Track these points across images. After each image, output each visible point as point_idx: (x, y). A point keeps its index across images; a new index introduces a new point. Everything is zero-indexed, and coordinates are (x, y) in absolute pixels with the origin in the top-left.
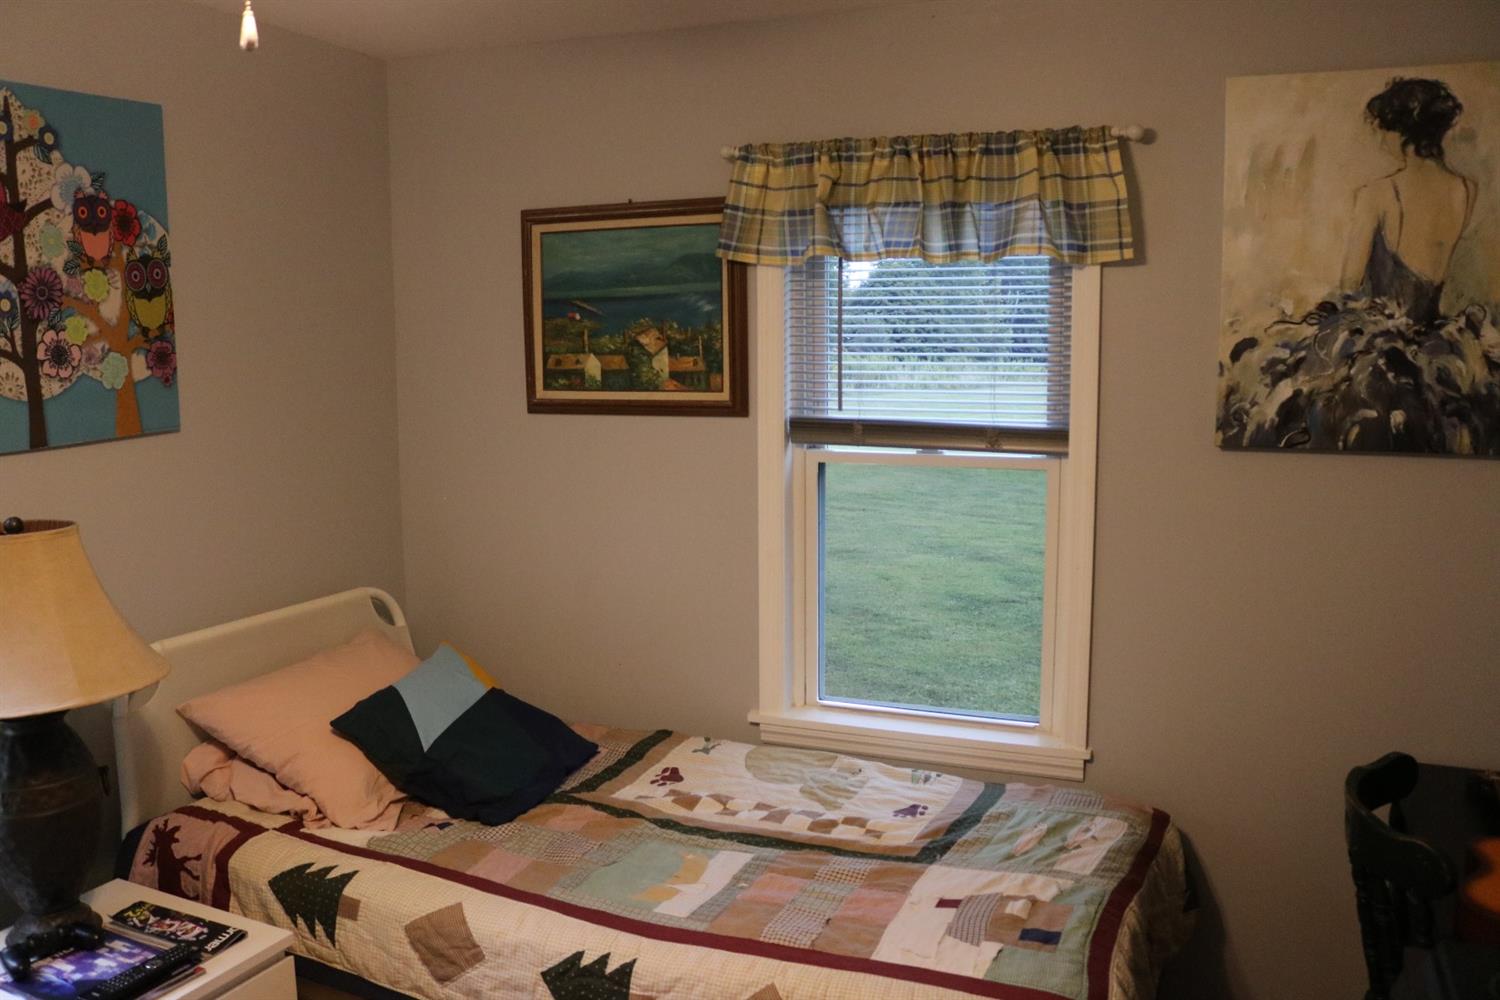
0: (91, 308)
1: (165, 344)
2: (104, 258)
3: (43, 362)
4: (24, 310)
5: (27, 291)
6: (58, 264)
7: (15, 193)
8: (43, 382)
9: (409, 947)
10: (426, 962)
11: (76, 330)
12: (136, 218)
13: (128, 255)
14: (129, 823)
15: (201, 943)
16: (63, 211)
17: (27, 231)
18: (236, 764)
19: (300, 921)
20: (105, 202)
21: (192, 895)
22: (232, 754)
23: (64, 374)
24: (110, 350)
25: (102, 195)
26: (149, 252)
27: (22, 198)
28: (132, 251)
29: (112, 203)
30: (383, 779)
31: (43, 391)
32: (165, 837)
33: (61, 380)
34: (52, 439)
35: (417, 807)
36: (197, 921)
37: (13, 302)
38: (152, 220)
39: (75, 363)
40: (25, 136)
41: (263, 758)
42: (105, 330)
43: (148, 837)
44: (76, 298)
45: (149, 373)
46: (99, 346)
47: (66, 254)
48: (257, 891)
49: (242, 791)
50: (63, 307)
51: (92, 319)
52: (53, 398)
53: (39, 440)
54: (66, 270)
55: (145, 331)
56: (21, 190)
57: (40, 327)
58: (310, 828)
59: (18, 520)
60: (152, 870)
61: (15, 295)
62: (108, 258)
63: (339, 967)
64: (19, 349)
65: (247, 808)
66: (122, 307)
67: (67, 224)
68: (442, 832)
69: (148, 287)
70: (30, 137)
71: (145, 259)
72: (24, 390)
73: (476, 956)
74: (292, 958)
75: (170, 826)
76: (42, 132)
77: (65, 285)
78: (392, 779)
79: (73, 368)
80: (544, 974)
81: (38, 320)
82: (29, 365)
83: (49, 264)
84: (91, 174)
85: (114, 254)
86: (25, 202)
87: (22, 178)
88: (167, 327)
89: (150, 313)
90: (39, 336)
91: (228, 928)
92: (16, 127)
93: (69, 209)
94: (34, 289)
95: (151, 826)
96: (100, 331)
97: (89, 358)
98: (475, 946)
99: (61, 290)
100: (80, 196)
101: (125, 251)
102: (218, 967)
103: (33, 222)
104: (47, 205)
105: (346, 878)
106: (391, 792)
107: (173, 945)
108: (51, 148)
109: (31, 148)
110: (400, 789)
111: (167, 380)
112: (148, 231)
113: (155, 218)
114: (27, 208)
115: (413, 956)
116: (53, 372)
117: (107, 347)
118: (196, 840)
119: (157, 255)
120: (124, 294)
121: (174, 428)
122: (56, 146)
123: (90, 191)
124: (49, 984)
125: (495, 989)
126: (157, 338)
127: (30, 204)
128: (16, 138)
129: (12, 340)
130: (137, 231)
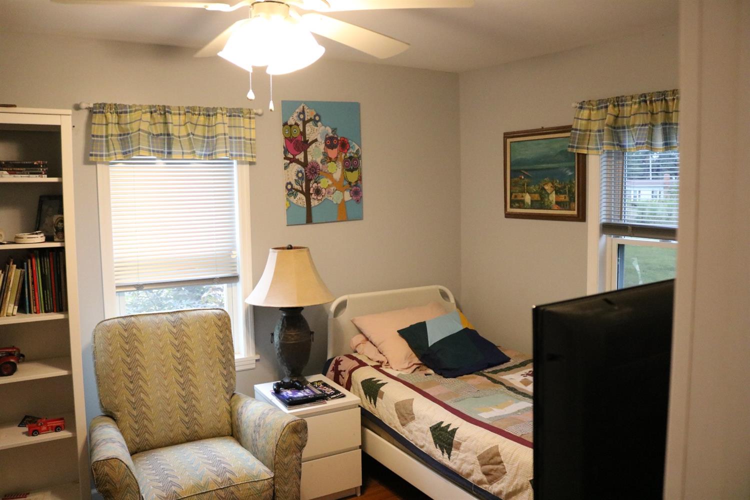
0: (330, 175)
1: (357, 188)
2: (335, 158)
3: (312, 194)
4: (306, 176)
5: (308, 170)
6: (319, 160)
7: (305, 137)
8: (311, 201)
9: (395, 411)
10: (399, 418)
11: (324, 183)
12: (348, 143)
13: (344, 156)
14: (329, 357)
15: (330, 395)
16: (321, 142)
17: (308, 150)
18: (368, 342)
19: (368, 397)
20: (337, 138)
21: (342, 384)
22: (367, 339)
23: (319, 198)
24: (336, 190)
25: (335, 136)
26: (352, 155)
27: (307, 139)
28: (346, 155)
29: (339, 138)
30: (414, 355)
31: (312, 204)
32: (338, 363)
33: (318, 200)
34: (314, 219)
35: (424, 367)
36: (333, 389)
37: (303, 174)
38: (354, 143)
39: (323, 195)
40: (309, 118)
41: (374, 341)
42: (334, 182)
43: (334, 362)
44: (325, 172)
45: (351, 198)
46: (332, 188)
47: (322, 157)
48: (358, 384)
49: (366, 352)
50: (320, 175)
51: (330, 179)
52: (315, 206)
53: (309, 220)
54: (321, 162)
55: (350, 183)
56: (307, 136)
57: (311, 182)
58: (383, 368)
59: (291, 246)
60: (333, 374)
61: (303, 171)
62: (337, 157)
63: (377, 416)
64: (304, 190)
65: (367, 358)
66: (341, 175)
67: (322, 147)
68: (426, 376)
69: (352, 168)
70: (311, 118)
71: (351, 158)
72: (305, 204)
73: (413, 418)
74: (360, 408)
75: (340, 359)
76: (315, 116)
77: (321, 168)
78: (417, 356)
79: (323, 196)
80: (430, 428)
81: (311, 180)
82: (307, 195)
83: (316, 161)
84: (332, 129)
85: (339, 156)
86: (308, 140)
87: (307, 132)
88: (359, 182)
89: (353, 177)
90: (311, 185)
91: (340, 392)
92: (306, 115)
93: (323, 142)
94: (310, 169)
95: (335, 359)
96: (333, 184)
97: (329, 193)
98: (413, 414)
99: (319, 169)
100: (327, 137)
101: (343, 155)
102: (331, 403)
103: (310, 147)
104: (316, 140)
105: (383, 384)
106: (416, 360)
107: (320, 393)
108: (318, 121)
109: (311, 122)
110: (420, 360)
111: (358, 201)
112: (352, 148)
113: (355, 143)
114: (309, 142)
115: (396, 415)
116: (315, 197)
117: (335, 189)
118: (346, 365)
119: (356, 156)
120: (342, 170)
121: (360, 218)
122: (320, 120)
123: (331, 135)
124: (283, 396)
125: (416, 431)
126: (354, 186)
127: (310, 141)
128: (306, 119)
129: (302, 187)
130: (348, 148)
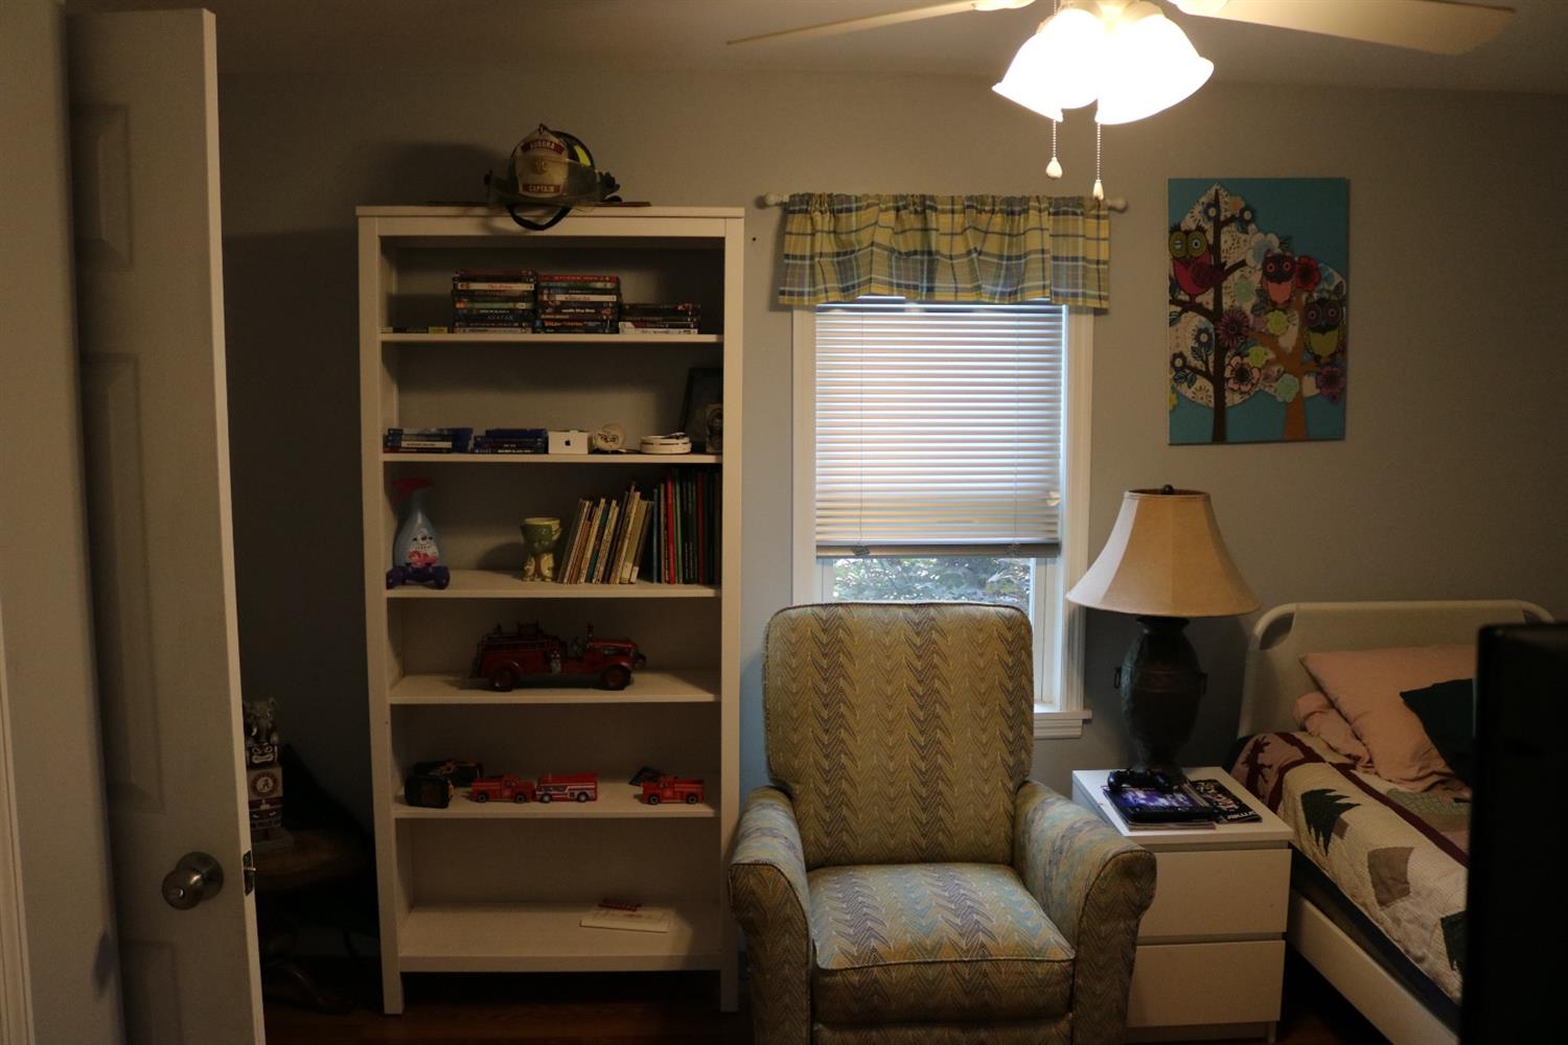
0: (1271, 340)
1: (1334, 369)
2: (1286, 302)
3: (1229, 379)
4: (1217, 340)
5: (1221, 328)
6: (1247, 307)
7: (1218, 256)
8: (1226, 394)
9: (1367, 870)
10: (1374, 886)
11: (1257, 356)
12: (1317, 269)
13: (1307, 299)
14: (1242, 733)
15: (1226, 813)
16: (1254, 268)
17: (1224, 284)
18: (1333, 712)
19: (1313, 830)
20: (1290, 259)
22: (1332, 704)
23: (1243, 388)
24: (1284, 372)
25: (1288, 254)
26: (1326, 295)
27: (1223, 260)
28: (1311, 296)
29: (1296, 259)
30: (1435, 752)
31: (1226, 401)
32: (1259, 747)
33: (1242, 393)
34: (1230, 436)
35: (1458, 784)
36: (1236, 800)
37: (1209, 335)
38: (1331, 270)
39: (1254, 381)
40: (1229, 215)
41: (1345, 709)
42: (1281, 356)
43: (1250, 744)
44: (1260, 332)
45: (1317, 391)
46: (1276, 369)
47: (1254, 299)
48: (1294, 799)
49: (1327, 733)
50: (1249, 339)
51: (1271, 348)
52: (1234, 406)
53: (1219, 436)
54: (1252, 312)
55: (1317, 358)
56: (1223, 255)
57: (1229, 354)
58: (1359, 773)
59: (1170, 487)
60: (1245, 769)
61: (1211, 331)
62: (1289, 301)
64: (1211, 369)
65: (1325, 746)
66: (1298, 339)
67: (1256, 278)
68: (1455, 804)
69: (1323, 323)
70: (1233, 216)
71: (1322, 302)
72: (1212, 400)
73: (1405, 892)
74: (1290, 850)
75: (1265, 741)
76: (1242, 211)
77: (1251, 322)
78: (1443, 754)
79: (1253, 385)
80: (1442, 920)
81: (1228, 348)
82: (1218, 381)
83: (1240, 307)
84: (1279, 238)
85: (1294, 299)
86: (1225, 264)
87: (1224, 246)
88: (1338, 355)
89: (1324, 344)
90: (1227, 360)
91: (1251, 810)
92: (1223, 210)
93: (1259, 266)
94: (1226, 326)
95: (1254, 739)
96: (1278, 358)
97: (1267, 377)
98: (1407, 882)
99: (1247, 327)
100: (1270, 255)
101: (1304, 296)
102: (1224, 830)
103: (1230, 278)
104: (1243, 264)
105: (1349, 806)
106: (1440, 765)
107: (1207, 804)
108: (1248, 222)
109: (1233, 225)
110: (1449, 764)
111: (1334, 397)
112: (1326, 279)
113: (1333, 268)
114: (1226, 268)
115: (1368, 877)
116: (1236, 387)
117: (1282, 369)
118: (1276, 752)
119: (1334, 298)
120: (1300, 330)
121: (1338, 435)
122: (1253, 220)
123: (1278, 251)
124: (1126, 800)
125: (1409, 921)
126: (1328, 364)
127: (1229, 265)
128: (1222, 218)
129: (1206, 363)
130: (1317, 280)
